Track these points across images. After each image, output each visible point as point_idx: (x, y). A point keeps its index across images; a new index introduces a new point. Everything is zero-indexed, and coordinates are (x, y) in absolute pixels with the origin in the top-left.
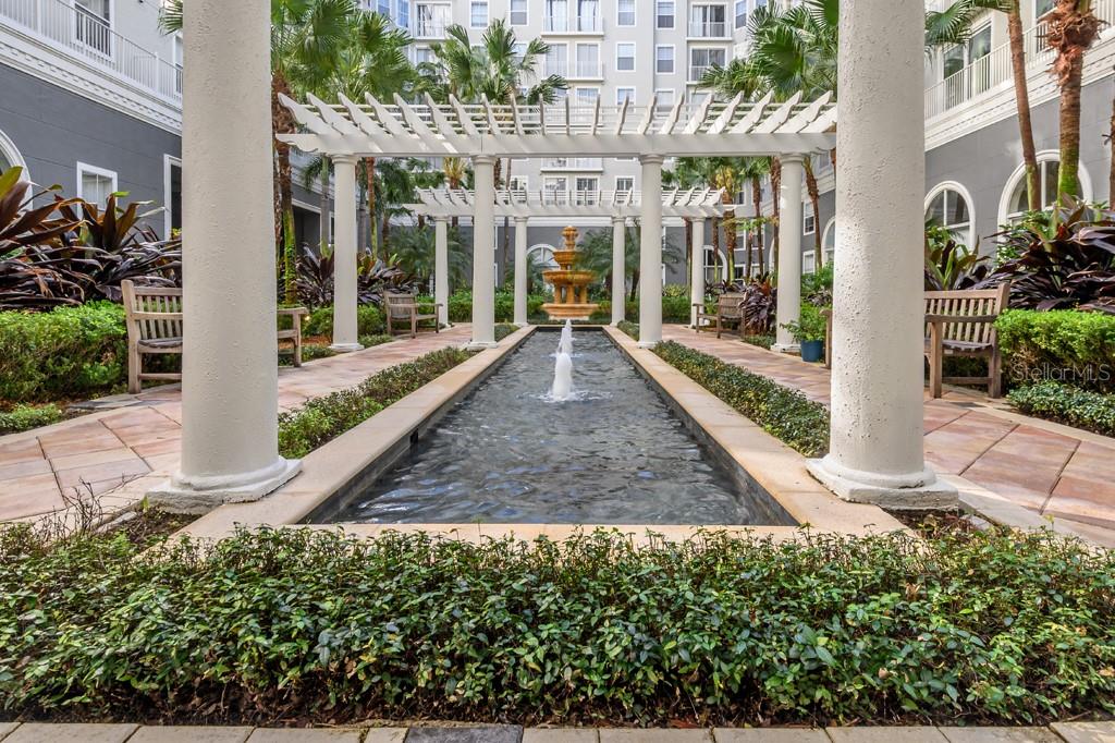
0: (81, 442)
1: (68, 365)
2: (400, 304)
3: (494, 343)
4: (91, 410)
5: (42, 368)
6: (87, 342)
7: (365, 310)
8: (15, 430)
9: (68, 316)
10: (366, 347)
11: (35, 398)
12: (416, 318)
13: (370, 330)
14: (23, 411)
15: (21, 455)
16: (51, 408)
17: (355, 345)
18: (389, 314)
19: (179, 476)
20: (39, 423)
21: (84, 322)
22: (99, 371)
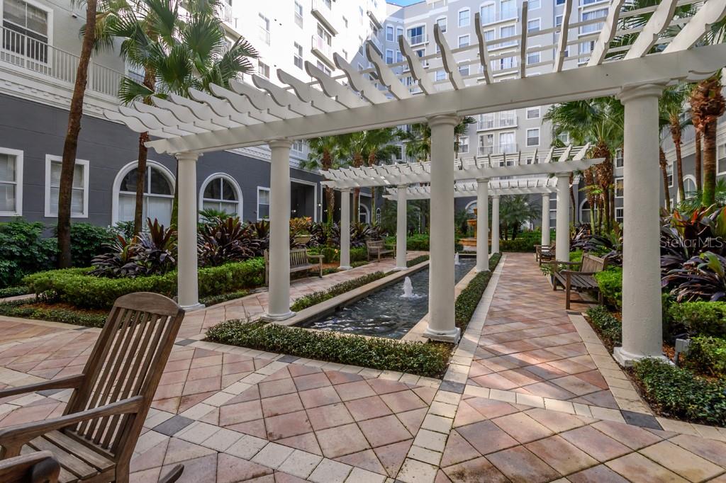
0: (251, 303)
1: (250, 278)
2: (372, 246)
3: (406, 268)
4: (255, 292)
5: (243, 279)
6: (255, 271)
7: (355, 250)
8: (237, 298)
9: (250, 263)
10: (354, 267)
11: (242, 288)
12: (380, 253)
13: (356, 260)
14: (239, 292)
15: (238, 305)
16: (245, 291)
17: (348, 267)
18: (368, 251)
19: (268, 313)
20: (242, 296)
21: (254, 265)
22: (257, 280)
